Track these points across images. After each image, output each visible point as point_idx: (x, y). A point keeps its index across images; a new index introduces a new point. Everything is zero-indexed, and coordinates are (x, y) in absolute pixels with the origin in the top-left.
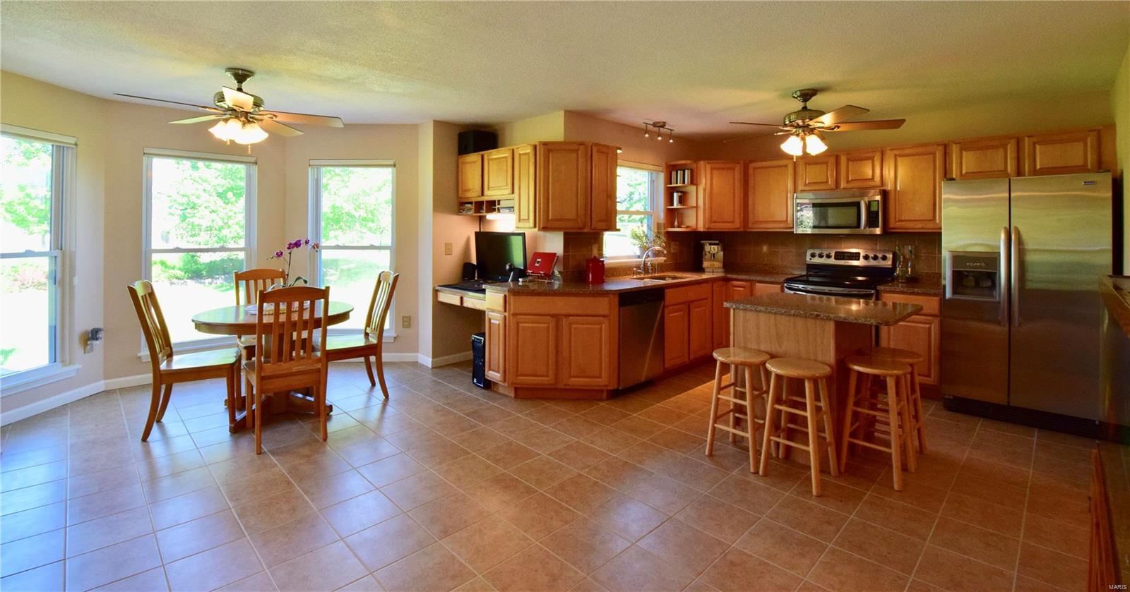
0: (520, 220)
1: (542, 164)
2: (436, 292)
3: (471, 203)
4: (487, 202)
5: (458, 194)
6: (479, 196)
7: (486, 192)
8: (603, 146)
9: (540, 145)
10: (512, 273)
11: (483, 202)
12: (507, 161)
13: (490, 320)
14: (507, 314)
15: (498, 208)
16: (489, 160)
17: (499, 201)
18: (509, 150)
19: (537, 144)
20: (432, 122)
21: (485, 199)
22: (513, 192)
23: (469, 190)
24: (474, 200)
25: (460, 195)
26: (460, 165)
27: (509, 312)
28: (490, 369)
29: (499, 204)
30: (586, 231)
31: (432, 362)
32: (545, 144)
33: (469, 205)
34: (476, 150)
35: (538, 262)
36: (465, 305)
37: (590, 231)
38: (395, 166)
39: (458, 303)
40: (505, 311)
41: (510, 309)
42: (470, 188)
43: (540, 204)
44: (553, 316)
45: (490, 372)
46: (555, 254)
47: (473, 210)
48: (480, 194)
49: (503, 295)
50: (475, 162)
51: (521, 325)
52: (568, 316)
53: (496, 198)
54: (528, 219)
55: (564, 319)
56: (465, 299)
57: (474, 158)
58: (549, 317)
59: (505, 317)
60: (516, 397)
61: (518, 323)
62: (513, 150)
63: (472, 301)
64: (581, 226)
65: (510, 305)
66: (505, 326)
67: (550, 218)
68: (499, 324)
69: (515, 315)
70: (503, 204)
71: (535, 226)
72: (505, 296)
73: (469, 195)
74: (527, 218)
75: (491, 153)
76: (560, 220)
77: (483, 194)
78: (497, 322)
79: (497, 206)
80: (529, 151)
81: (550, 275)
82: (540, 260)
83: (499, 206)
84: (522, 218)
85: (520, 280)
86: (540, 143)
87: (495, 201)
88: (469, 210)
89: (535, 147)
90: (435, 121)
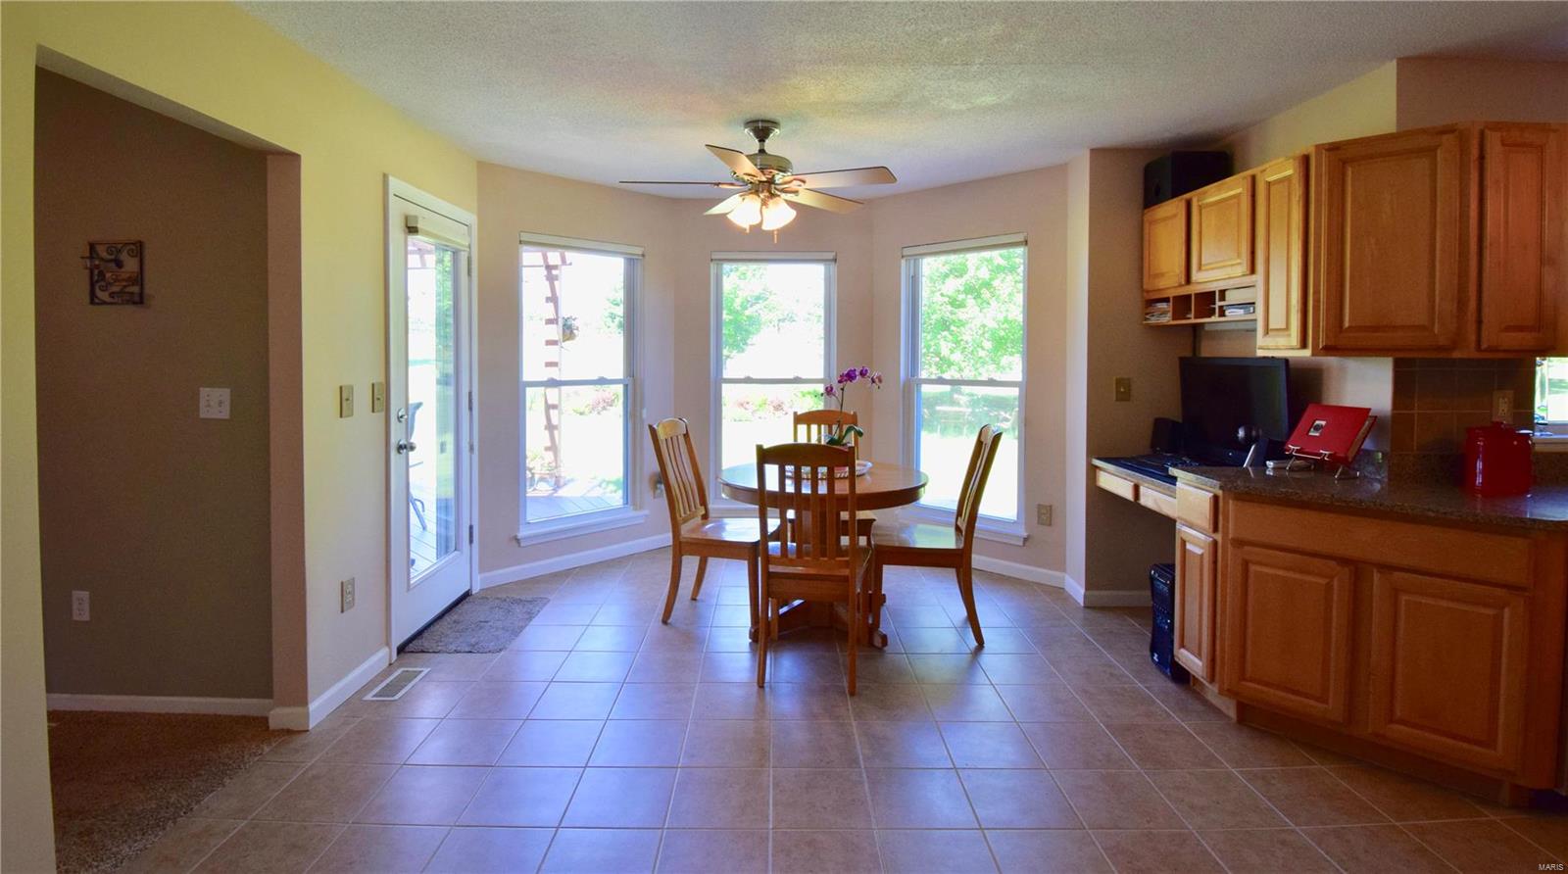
0: (1267, 331)
1: (1324, 198)
2: (1092, 471)
3: (1166, 300)
4: (1196, 295)
5: (1142, 287)
6: (1181, 286)
7: (1195, 276)
9: (1318, 154)
11: (1188, 297)
12: (1239, 204)
13: (1184, 543)
14: (1218, 537)
15: (1221, 307)
16: (1200, 208)
17: (1223, 293)
18: (1244, 178)
19: (1312, 151)
20: (1087, 154)
21: (1192, 290)
22: (1253, 271)
23: (1162, 275)
24: (1171, 294)
25: (1145, 287)
26: (1146, 225)
27: (1225, 534)
28: (1182, 646)
29: (1223, 297)
30: (1456, 355)
31: (1085, 594)
32: (1334, 148)
33: (1163, 306)
34: (1175, 195)
35: (1317, 428)
36: (1143, 501)
37: (1473, 354)
38: (1026, 243)
39: (1129, 495)
40: (1215, 529)
41: (1226, 528)
42: (1165, 270)
43: (1317, 292)
44: (1344, 561)
45: (1182, 650)
46: (1369, 409)
47: (1170, 314)
48: (1183, 282)
49: (1211, 495)
50: (1175, 216)
51: (1253, 568)
52: (1386, 568)
53: (1215, 287)
54: (1287, 328)
55: (1376, 576)
56: (1142, 489)
57: (1173, 208)
58: (1332, 563)
59: (1215, 543)
60: (1242, 721)
61: (1246, 564)
62: (1253, 178)
63: (1153, 497)
64: (1442, 341)
65: (1226, 519)
66: (1215, 562)
67: (1347, 324)
68: (1202, 555)
69: (1239, 543)
70: (1232, 297)
71: (1304, 345)
72: (1216, 498)
73: (1162, 283)
74: (1284, 326)
75: (1205, 193)
76: (1376, 329)
77: (1188, 280)
78: (1199, 551)
79: (1218, 303)
80: (1290, 172)
81: (1350, 460)
82: (1323, 423)
83: (1222, 303)
84: (1271, 326)
85: (1270, 464)
86: (1318, 147)
87: (1214, 292)
88: (1164, 313)
89: (1306, 160)
90: (1093, 151)
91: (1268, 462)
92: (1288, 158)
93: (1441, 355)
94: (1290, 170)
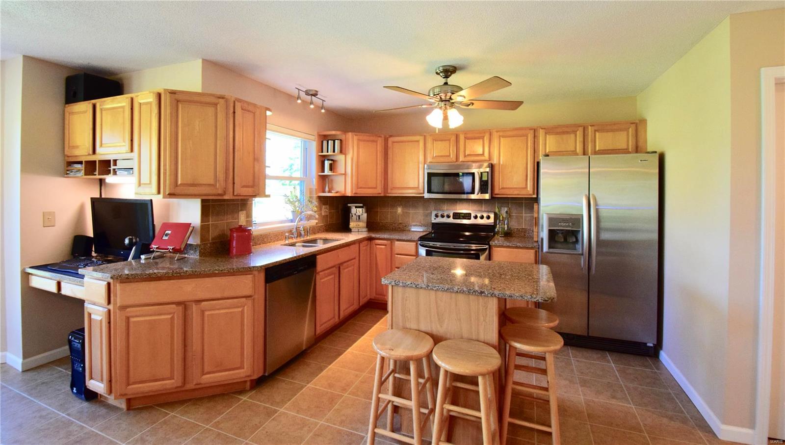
0: (140, 185)
1: (168, 117)
2: (26, 276)
3: (81, 163)
4: (99, 161)
5: (64, 152)
6: (89, 155)
7: (99, 150)
8: (249, 103)
9: (165, 93)
10: (134, 248)
11: (95, 161)
12: (124, 112)
13: (90, 315)
14: (111, 307)
15: (114, 170)
16: (101, 110)
17: (115, 161)
18: (127, 98)
19: (162, 91)
20: (22, 58)
21: (96, 158)
22: (132, 150)
23: (77, 147)
24: (84, 159)
25: (66, 153)
26: (67, 115)
27: (115, 304)
28: (91, 378)
29: (115, 164)
30: (226, 197)
31: (23, 364)
32: (173, 93)
33: (79, 166)
34: (87, 98)
35: (167, 235)
36: (63, 292)
37: (232, 197)
39: (54, 289)
40: (109, 303)
41: (115, 301)
42: (79, 145)
43: (165, 165)
44: (178, 304)
45: (92, 381)
46: (190, 224)
47: (83, 172)
48: (91, 152)
49: (106, 283)
50: (85, 112)
51: (132, 320)
52: (199, 301)
53: (111, 158)
54: (150, 183)
55: (194, 306)
56: (63, 284)
57: (84, 107)
58: (174, 306)
59: (109, 311)
60: (129, 408)
61: (128, 318)
62: (132, 99)
63: (70, 288)
64: (220, 192)
65: (116, 295)
66: (109, 323)
67: (179, 183)
68: (101, 321)
69: (123, 308)
70: (120, 164)
71: (159, 192)
72: (109, 284)
73: (77, 152)
74: (149, 182)
75: (105, 101)
76: (193, 185)
77: (94, 152)
78: (99, 318)
79: (112, 167)
80: (151, 100)
81: (182, 249)
82: (169, 232)
83: (115, 167)
84: (142, 182)
85: (143, 257)
86: (165, 90)
87: (110, 161)
88: (79, 171)
89: (159, 96)
90: (24, 56)
91: (142, 256)
92: (150, 92)
93: (220, 198)
94: (151, 99)
